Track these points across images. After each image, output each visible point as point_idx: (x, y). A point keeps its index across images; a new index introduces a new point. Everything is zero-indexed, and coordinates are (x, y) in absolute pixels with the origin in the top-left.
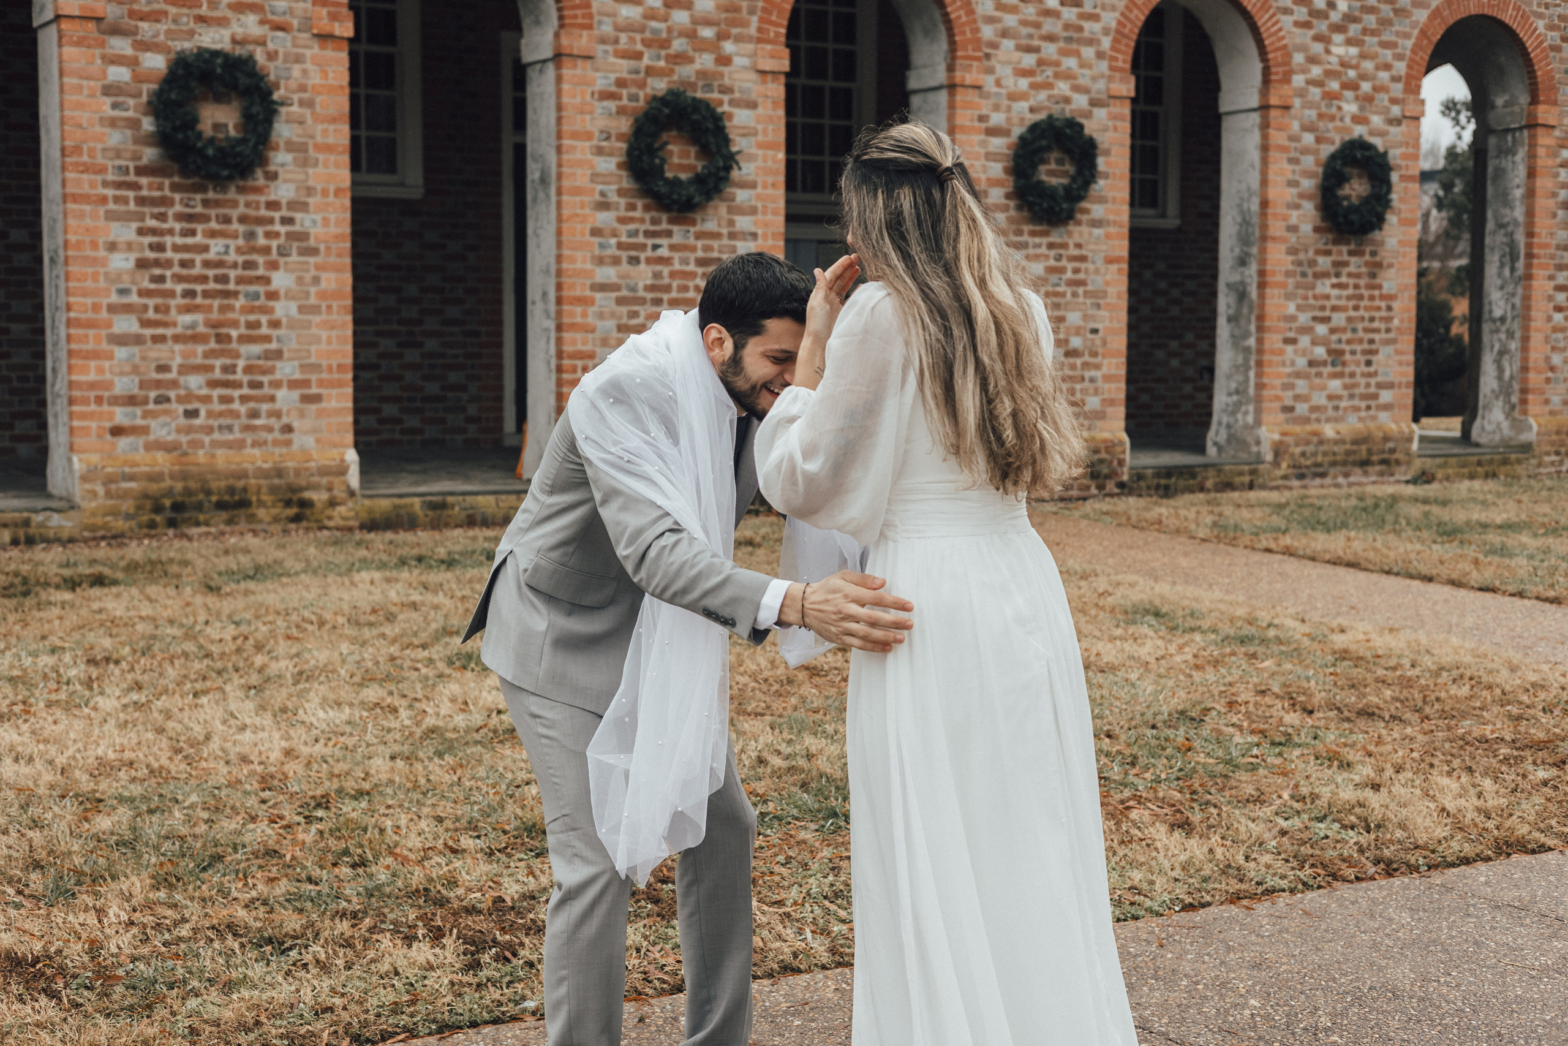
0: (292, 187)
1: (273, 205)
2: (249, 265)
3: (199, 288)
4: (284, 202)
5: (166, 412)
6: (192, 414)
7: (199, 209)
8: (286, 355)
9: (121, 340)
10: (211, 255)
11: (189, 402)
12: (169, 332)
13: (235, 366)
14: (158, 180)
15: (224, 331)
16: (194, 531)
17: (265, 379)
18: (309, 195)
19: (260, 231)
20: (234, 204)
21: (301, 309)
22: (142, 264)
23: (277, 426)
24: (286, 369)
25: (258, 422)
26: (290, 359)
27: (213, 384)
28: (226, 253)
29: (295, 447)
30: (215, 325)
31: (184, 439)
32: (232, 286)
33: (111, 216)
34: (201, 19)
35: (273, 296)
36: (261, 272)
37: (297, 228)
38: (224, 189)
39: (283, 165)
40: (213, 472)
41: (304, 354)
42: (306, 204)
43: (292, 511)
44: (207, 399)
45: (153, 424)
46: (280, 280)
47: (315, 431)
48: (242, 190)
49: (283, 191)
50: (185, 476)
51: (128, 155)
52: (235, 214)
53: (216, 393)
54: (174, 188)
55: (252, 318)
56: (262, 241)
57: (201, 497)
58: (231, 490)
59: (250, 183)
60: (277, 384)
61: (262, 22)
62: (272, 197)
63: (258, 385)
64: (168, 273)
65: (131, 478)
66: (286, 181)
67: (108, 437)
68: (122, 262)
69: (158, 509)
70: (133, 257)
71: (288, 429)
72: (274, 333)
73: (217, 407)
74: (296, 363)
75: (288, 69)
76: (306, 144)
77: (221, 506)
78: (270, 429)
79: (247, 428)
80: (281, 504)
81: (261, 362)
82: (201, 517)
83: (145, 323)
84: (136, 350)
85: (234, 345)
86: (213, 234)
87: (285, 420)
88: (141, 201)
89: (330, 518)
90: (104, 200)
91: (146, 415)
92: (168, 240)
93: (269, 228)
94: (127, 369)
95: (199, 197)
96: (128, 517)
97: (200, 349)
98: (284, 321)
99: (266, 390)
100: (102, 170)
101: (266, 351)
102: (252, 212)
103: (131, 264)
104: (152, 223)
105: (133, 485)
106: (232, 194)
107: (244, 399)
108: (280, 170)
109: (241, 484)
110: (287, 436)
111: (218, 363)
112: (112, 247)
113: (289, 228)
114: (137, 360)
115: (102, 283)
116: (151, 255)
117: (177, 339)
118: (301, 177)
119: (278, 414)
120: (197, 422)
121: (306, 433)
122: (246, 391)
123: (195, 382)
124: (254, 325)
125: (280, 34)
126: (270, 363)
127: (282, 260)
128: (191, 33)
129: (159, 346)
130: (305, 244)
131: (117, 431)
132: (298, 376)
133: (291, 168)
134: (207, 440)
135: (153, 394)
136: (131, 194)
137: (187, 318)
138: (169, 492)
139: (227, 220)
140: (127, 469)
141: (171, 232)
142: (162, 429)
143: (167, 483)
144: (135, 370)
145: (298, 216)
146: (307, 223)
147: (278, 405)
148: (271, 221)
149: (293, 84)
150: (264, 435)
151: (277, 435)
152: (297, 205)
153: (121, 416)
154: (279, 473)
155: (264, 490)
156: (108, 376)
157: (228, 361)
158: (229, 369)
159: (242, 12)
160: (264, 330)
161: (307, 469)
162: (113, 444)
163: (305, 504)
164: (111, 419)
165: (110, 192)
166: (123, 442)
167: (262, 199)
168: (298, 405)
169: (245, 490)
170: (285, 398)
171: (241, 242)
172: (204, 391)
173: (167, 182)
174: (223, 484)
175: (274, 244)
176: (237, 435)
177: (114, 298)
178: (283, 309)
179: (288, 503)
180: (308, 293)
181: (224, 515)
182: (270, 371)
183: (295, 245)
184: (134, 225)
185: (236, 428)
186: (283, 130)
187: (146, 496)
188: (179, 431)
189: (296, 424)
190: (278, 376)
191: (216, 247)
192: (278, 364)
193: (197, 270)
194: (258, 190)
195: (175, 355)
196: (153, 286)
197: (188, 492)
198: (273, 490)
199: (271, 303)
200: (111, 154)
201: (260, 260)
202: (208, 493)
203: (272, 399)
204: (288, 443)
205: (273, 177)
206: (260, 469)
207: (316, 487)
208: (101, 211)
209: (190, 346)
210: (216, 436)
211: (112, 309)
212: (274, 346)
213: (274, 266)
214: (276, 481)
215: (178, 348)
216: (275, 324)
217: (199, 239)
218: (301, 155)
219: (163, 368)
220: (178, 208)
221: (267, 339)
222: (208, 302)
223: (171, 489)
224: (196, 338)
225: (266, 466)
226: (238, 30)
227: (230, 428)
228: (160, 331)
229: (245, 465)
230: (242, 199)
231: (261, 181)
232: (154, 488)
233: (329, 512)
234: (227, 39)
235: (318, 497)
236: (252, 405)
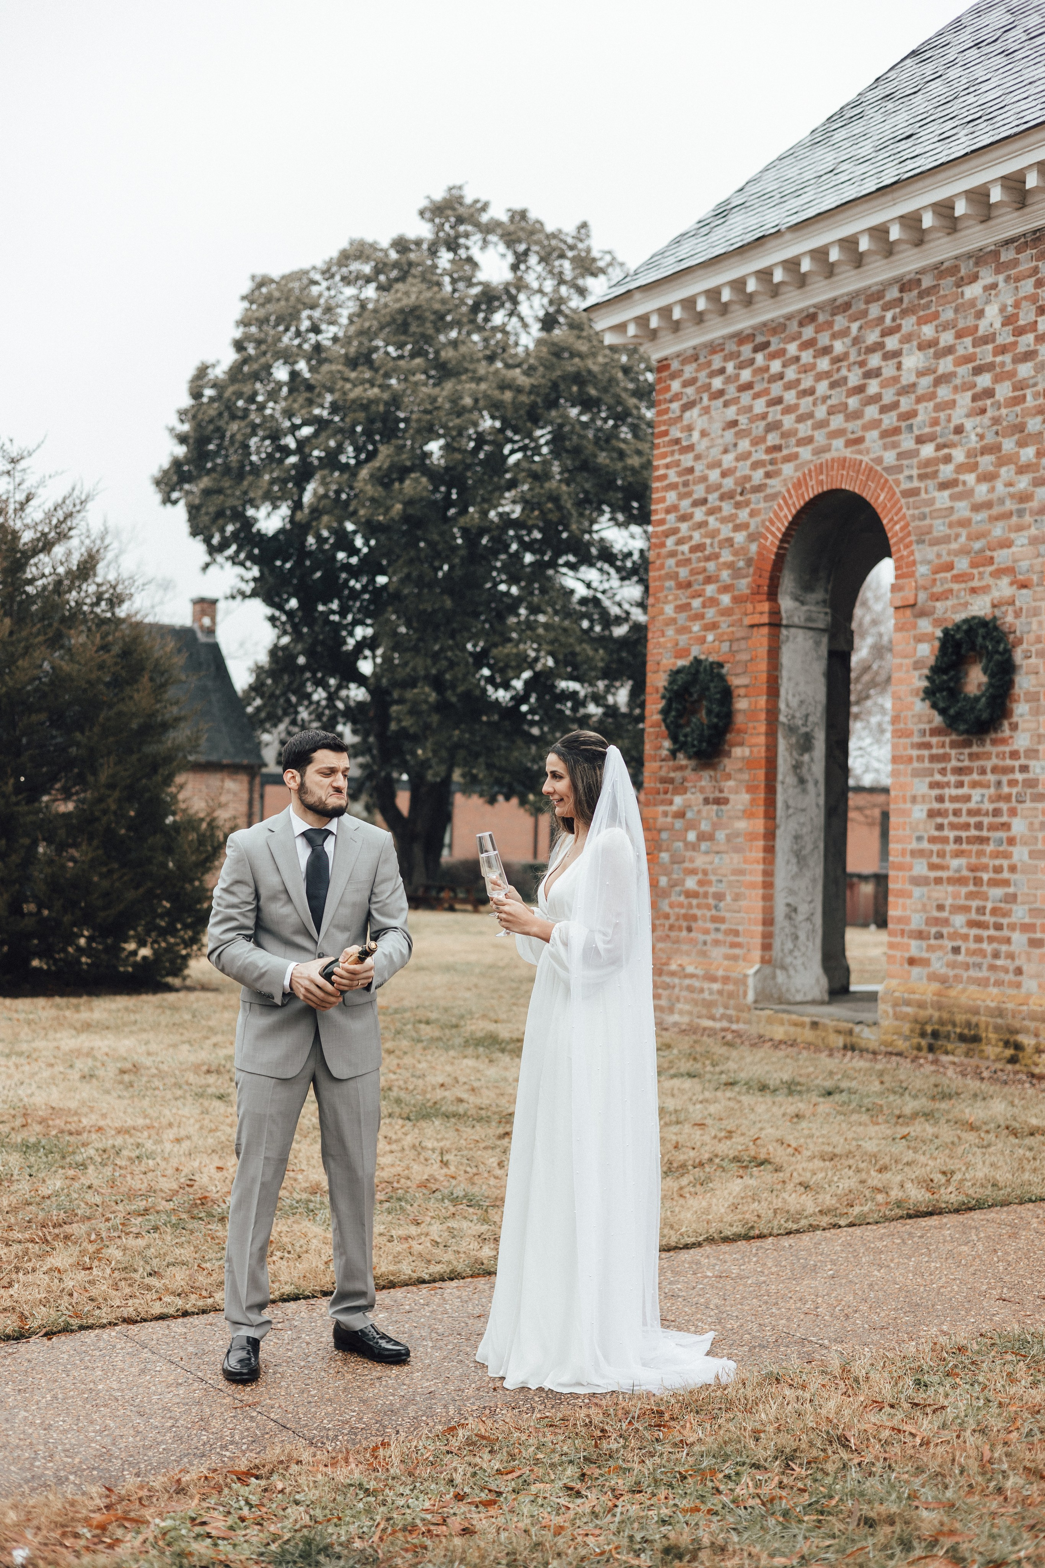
0: (1027, 735)
1: (1014, 755)
2: (997, 812)
3: (964, 834)
4: (1022, 750)
5: (941, 947)
6: (956, 950)
7: (966, 763)
8: (1019, 899)
9: (918, 881)
10: (972, 805)
11: (954, 939)
12: (944, 874)
13: (984, 908)
14: (942, 739)
15: (979, 874)
16: (945, 1059)
17: (1005, 921)
18: (1039, 743)
19: (1005, 779)
20: (988, 756)
21: (1032, 854)
22: (932, 814)
23: (1011, 968)
24: (1020, 913)
25: (999, 963)
26: (1023, 903)
27: (972, 924)
28: (982, 802)
29: (1023, 990)
30: (973, 869)
31: (951, 973)
32: (985, 833)
33: (916, 774)
34: (973, 591)
35: (1011, 841)
36: (1005, 819)
37: (1031, 775)
38: (982, 743)
39: (1021, 716)
40: (959, 1007)
41: (1032, 899)
42: (1037, 751)
43: (1009, 1052)
44: (965, 938)
45: (933, 957)
46: (1018, 826)
47: (1037, 976)
48: (994, 742)
49: (1022, 741)
50: (940, 1007)
51: (925, 719)
52: (989, 764)
53: (974, 932)
54: (953, 745)
55: (997, 862)
56: (1006, 790)
57: (950, 1028)
58: (968, 1024)
59: (1000, 735)
60: (1012, 927)
61: (1012, 584)
62: (1015, 747)
63: (998, 927)
64: (946, 822)
65: (908, 1003)
66: (1024, 731)
67: (906, 966)
68: (919, 812)
69: (923, 1035)
70: (926, 807)
71: (1019, 971)
72: (1013, 877)
73: (973, 946)
74: (1026, 907)
75: (1030, 623)
76: (1038, 693)
77: (962, 1038)
78: (1007, 971)
79: (992, 968)
80: (1001, 1044)
81: (1002, 905)
82: (950, 1047)
83: (932, 867)
84: (925, 889)
85: (985, 888)
86: (974, 785)
87: (1018, 963)
88: (933, 758)
89: (1037, 1065)
90: (910, 759)
91: (930, 948)
92: (948, 792)
93: (1011, 776)
94: (919, 907)
95: (967, 751)
96: (907, 1038)
97: (964, 890)
98: (1019, 865)
99: (1005, 933)
100: (910, 734)
101: (1006, 894)
102: (1001, 763)
103: (924, 815)
104: (938, 777)
105: (908, 1010)
106: (988, 747)
107: (991, 939)
108: (1020, 720)
109: (974, 1019)
110: (1019, 978)
111: (974, 904)
112: (914, 800)
113: (1025, 776)
114: (925, 900)
115: (908, 832)
116: (936, 806)
117: (951, 881)
118: (1033, 725)
119: (1011, 956)
120: (961, 958)
121: (1031, 977)
122: (992, 932)
123: (959, 920)
124: (998, 870)
125: (1024, 591)
126: (1008, 906)
127: (1020, 807)
128: (966, 605)
129: (938, 887)
130: (1035, 791)
131: (912, 961)
132: (1027, 920)
133: (1027, 717)
134: (965, 975)
135: (933, 930)
136: (926, 753)
137: (955, 863)
138: (929, 1020)
139: (983, 772)
140: (906, 995)
141: (948, 784)
142: (939, 963)
143: (930, 1011)
144: (924, 909)
145: (1032, 763)
146: (1038, 770)
147: (1013, 948)
148: (1012, 770)
149: (1032, 637)
150: (1002, 975)
151: (1011, 977)
152: (1032, 753)
153: (915, 948)
154: (1000, 1013)
155: (990, 1029)
156: (908, 913)
157: (981, 903)
158: (981, 910)
159: (999, 578)
160: (1006, 875)
161: (1020, 1012)
162: (909, 972)
163: (1018, 1047)
164: (908, 950)
165: (915, 753)
166: (916, 971)
167: (1007, 749)
168: (1026, 948)
169: (977, 1025)
170: (1019, 939)
171: (992, 790)
172: (964, 930)
173: (947, 740)
174: (964, 1017)
175: (1014, 791)
176: (984, 973)
177: (914, 845)
178: (1020, 854)
179: (1007, 1044)
180: (1036, 838)
181: (963, 1047)
182: (1006, 914)
183: (1029, 791)
184: (928, 780)
185: (985, 967)
186: (1023, 683)
187: (916, 1021)
188: (948, 965)
189: (1025, 968)
190: (1013, 919)
191: (976, 794)
192: (1014, 907)
193: (964, 819)
194: (1004, 741)
195: (946, 894)
196: (936, 833)
197: (942, 1022)
198: (997, 1029)
199: (1011, 849)
200: (916, 720)
201: (1004, 806)
202: (954, 1025)
203: (1008, 941)
204: (1018, 985)
205: (1014, 727)
206: (987, 1007)
207: (1026, 1031)
208: (910, 768)
209: (957, 888)
210: (972, 973)
211: (913, 853)
212: (1011, 890)
213: (1013, 812)
214: (999, 1021)
215: (950, 889)
216: (1013, 869)
217: (965, 790)
218: (1034, 704)
219: (940, 908)
220: (954, 763)
221: (1006, 883)
222: (969, 847)
223: (931, 1017)
224: (960, 881)
225: (993, 1005)
226: (996, 594)
227: (979, 966)
228: (939, 874)
229: (979, 1002)
230: (994, 750)
231: (1007, 732)
232: (923, 1014)
233: (1035, 1057)
234: (989, 605)
235: (1027, 1041)
236: (995, 945)
